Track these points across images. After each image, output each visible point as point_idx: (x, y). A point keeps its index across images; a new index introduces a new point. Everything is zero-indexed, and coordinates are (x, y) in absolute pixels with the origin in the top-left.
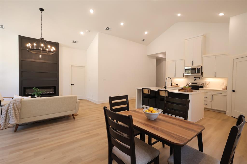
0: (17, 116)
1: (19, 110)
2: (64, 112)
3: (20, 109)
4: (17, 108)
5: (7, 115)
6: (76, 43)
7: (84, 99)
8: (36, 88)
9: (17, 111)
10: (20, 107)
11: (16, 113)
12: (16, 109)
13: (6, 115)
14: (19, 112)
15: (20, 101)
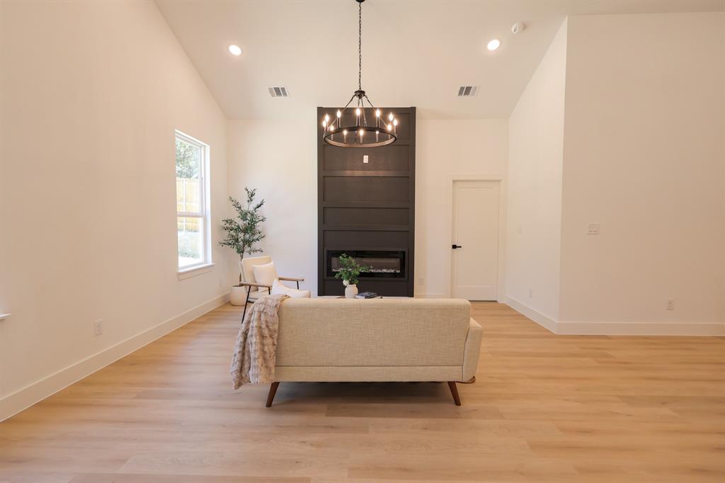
0: (268, 356)
1: (273, 338)
2: (418, 368)
3: (276, 335)
4: (269, 330)
5: (246, 349)
6: (468, 94)
7: (496, 301)
8: (347, 257)
9: (268, 341)
10: (276, 327)
11: (266, 349)
12: (266, 332)
13: (244, 348)
14: (274, 345)
15: (276, 306)
